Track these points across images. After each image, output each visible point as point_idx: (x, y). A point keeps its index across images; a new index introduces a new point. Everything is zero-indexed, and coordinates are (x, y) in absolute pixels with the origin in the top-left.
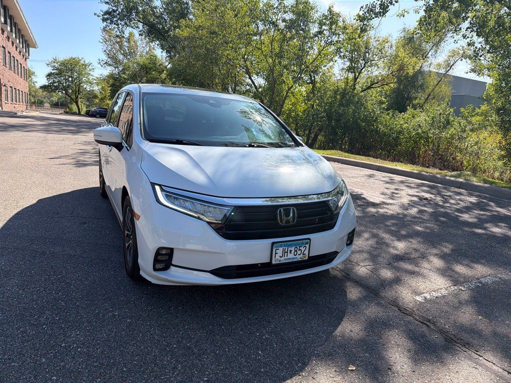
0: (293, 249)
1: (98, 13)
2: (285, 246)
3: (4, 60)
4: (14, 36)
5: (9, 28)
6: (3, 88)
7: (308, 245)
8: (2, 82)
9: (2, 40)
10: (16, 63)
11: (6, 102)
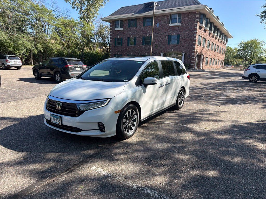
0: (56, 119)
1: (258, 14)
2: (53, 116)
3: (209, 46)
4: (216, 35)
5: (212, 32)
6: (205, 59)
7: (60, 119)
8: (204, 56)
9: (208, 38)
10: (217, 47)
11: (206, 65)
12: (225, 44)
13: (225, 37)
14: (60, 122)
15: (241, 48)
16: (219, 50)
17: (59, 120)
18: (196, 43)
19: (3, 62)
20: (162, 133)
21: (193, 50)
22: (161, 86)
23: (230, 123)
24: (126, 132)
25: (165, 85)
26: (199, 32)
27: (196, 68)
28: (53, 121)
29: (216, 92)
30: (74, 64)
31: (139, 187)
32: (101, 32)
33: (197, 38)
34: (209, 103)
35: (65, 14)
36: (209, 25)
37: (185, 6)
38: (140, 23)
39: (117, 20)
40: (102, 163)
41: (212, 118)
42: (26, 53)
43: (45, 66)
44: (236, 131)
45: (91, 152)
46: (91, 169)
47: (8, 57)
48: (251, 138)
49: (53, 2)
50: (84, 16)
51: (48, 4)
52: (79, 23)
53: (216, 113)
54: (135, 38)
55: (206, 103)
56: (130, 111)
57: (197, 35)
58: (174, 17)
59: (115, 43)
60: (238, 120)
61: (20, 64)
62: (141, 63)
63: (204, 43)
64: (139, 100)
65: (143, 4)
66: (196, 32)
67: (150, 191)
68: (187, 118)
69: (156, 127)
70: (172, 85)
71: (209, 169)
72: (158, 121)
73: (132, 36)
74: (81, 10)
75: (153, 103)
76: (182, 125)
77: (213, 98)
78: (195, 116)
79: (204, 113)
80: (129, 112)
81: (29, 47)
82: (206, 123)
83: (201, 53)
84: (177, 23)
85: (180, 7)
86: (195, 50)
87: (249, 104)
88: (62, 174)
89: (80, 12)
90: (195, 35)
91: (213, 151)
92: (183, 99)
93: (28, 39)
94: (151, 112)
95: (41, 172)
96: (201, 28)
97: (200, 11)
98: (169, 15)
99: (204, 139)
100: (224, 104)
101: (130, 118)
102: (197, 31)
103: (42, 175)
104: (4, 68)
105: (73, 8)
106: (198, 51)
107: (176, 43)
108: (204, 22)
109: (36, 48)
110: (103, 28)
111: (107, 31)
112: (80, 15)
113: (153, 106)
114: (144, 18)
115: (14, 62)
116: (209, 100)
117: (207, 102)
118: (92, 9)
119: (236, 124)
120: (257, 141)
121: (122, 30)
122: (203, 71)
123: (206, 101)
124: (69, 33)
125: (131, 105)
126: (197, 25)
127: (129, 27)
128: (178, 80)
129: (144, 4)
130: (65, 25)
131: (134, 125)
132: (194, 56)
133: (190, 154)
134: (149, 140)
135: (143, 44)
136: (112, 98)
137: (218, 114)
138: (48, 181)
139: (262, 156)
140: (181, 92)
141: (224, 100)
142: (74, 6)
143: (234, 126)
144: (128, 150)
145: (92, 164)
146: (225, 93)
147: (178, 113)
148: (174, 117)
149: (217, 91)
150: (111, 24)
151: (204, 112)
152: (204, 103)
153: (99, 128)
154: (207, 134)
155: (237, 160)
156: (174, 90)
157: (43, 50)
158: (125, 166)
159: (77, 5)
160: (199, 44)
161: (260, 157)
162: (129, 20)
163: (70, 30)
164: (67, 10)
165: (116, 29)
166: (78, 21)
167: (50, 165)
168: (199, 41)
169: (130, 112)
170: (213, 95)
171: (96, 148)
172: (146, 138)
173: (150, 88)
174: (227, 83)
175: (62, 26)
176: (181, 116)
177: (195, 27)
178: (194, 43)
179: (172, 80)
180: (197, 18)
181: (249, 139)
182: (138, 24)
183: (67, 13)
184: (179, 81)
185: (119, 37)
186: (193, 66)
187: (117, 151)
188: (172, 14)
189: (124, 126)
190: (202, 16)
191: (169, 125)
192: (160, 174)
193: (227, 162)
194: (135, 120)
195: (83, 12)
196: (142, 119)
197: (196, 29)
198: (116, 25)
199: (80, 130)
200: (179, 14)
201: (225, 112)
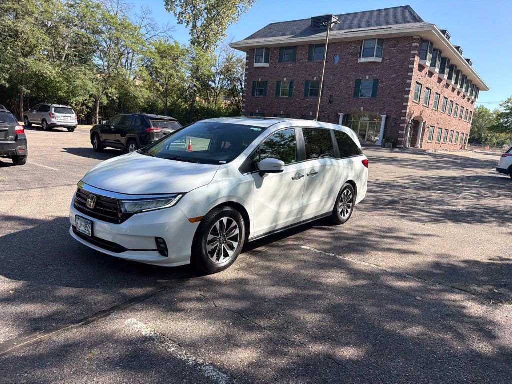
0: (84, 224)
2: (81, 220)
3: (437, 105)
4: (453, 82)
5: (446, 77)
6: (427, 130)
7: (90, 226)
8: (427, 124)
9: (436, 87)
10: (454, 107)
11: (429, 141)
12: (473, 102)
13: (474, 87)
14: (90, 231)
15: (506, 110)
16: (459, 113)
17: (89, 228)
18: (410, 97)
19: (43, 118)
20: (287, 267)
21: (404, 111)
22: (299, 176)
23: (431, 259)
24: (214, 260)
25: (308, 175)
26: (416, 75)
27: (408, 145)
28: (80, 229)
29: (430, 196)
30: (163, 126)
31: (197, 365)
32: (228, 70)
33: (413, 88)
34: (406, 216)
35: (165, 34)
36: (438, 63)
37: (392, 24)
38: (302, 55)
39: (260, 48)
40: (151, 314)
41: (399, 246)
42: (89, 102)
43: (113, 127)
44: (438, 274)
45: (140, 292)
46: (126, 323)
47: (53, 109)
48: (462, 291)
49: (144, 10)
50: (199, 38)
51: (136, 15)
52: (188, 51)
53: (411, 237)
54: (292, 83)
55: (401, 216)
56: (225, 220)
57: (413, 82)
58: (369, 45)
59: (253, 90)
60: (452, 253)
61: (74, 122)
62: (260, 130)
63: (426, 98)
64: (244, 201)
65: (309, 19)
66: (411, 77)
67: (215, 374)
68: (349, 242)
69: (281, 255)
70: (324, 177)
71: (347, 344)
72: (290, 243)
73: (285, 79)
74: (195, 27)
75: (279, 209)
76: (333, 255)
77: (420, 208)
78: (366, 240)
79: (388, 235)
80: (222, 222)
81: (94, 92)
82: (381, 254)
83: (420, 116)
84: (373, 57)
85: (382, 25)
86: (408, 111)
87: (487, 224)
88: (70, 327)
89: (192, 30)
90: (408, 82)
91: (372, 310)
92: (351, 205)
93: (92, 76)
94: (274, 225)
95: (35, 320)
96: (421, 68)
97: (422, 36)
98: (359, 42)
99: (363, 286)
100: (436, 221)
101: (224, 234)
102: (414, 74)
103: (35, 325)
104: (45, 128)
105: (179, 23)
106: (413, 113)
107: (370, 95)
108: (429, 56)
109: (107, 94)
110: (233, 62)
111: (240, 68)
112: (193, 36)
113: (278, 213)
114: (310, 45)
115: (63, 118)
116: (410, 210)
117: (403, 214)
118: (214, 26)
119: (444, 261)
120: (472, 299)
121: (268, 66)
122: (422, 153)
123: (403, 212)
124: (168, 69)
125: (228, 209)
126: (413, 62)
127: (280, 61)
128: (339, 167)
129: (313, 18)
130: (162, 54)
131: (232, 248)
132: (404, 122)
133: (323, 312)
134: (255, 277)
135: (306, 96)
136: (187, 193)
137: (415, 239)
138: (40, 337)
139: (470, 328)
140: (345, 192)
141: (440, 212)
142: (183, 20)
143: (437, 265)
144: (208, 295)
145: (130, 315)
146: (446, 200)
147: (335, 232)
148: (322, 239)
149: (433, 195)
150: (248, 56)
151: (388, 233)
152: (397, 216)
153: (156, 248)
154: (373, 277)
155: (414, 331)
156: (329, 186)
157: (117, 98)
158: (190, 324)
159: (188, 17)
160: (416, 98)
161: (464, 330)
162: (283, 48)
163: (171, 63)
164: (169, 27)
165: (256, 65)
166: (186, 48)
167: (55, 308)
168: (416, 94)
169: (225, 222)
170: (422, 201)
171: (149, 286)
172: (253, 275)
173: (271, 180)
174: (463, 179)
175: (157, 55)
176: (338, 238)
177: (410, 66)
178: (406, 97)
179: (324, 167)
180: (415, 48)
181: (457, 293)
182: (299, 56)
183: (169, 33)
184: (341, 169)
185: (260, 81)
186: (401, 143)
187: (187, 294)
188: (365, 40)
189: (210, 248)
190: (425, 44)
191: (307, 253)
192: (248, 345)
193: (392, 335)
194: (235, 239)
195: (197, 31)
196: (251, 237)
197: (412, 70)
198: (256, 56)
199: (122, 249)
200: (379, 39)
201: (432, 236)
